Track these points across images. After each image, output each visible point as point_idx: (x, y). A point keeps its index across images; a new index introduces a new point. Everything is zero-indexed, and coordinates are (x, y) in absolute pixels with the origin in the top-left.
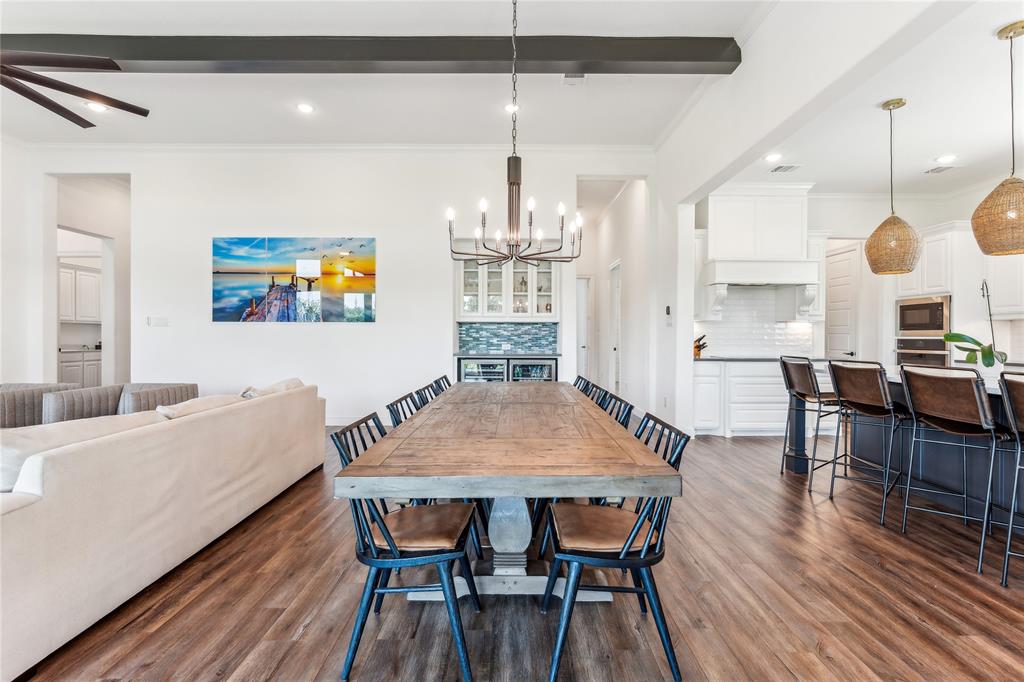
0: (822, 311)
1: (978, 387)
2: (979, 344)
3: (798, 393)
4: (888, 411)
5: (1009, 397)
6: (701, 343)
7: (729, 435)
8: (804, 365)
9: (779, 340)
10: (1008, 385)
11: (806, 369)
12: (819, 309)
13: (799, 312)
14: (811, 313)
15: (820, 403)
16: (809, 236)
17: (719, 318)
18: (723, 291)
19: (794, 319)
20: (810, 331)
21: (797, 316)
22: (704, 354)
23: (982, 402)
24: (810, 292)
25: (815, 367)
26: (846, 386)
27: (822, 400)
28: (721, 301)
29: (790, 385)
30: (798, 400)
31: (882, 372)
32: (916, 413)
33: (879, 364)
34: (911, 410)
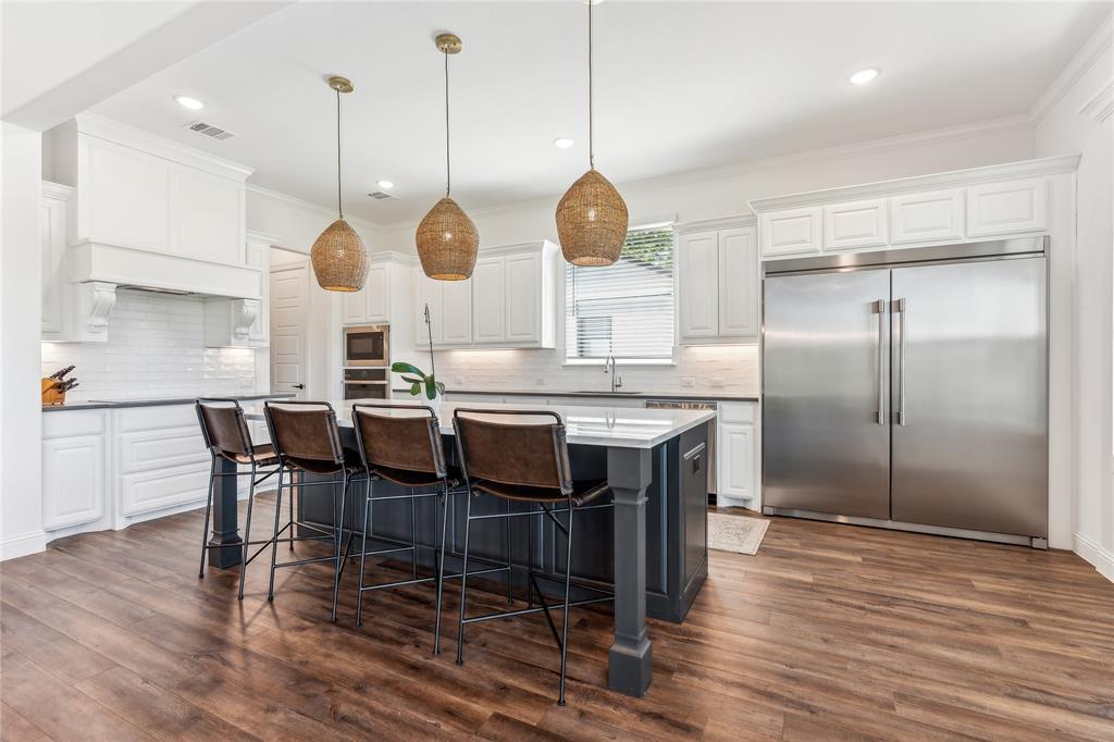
0: (265, 334)
1: (432, 429)
2: (422, 375)
3: (224, 452)
4: (339, 467)
5: (461, 438)
6: (66, 378)
7: (121, 525)
8: (229, 410)
9: (209, 373)
10: (460, 423)
11: (234, 417)
12: (262, 332)
13: (236, 335)
14: (251, 336)
15: (254, 463)
16: (247, 237)
17: (103, 337)
18: (108, 295)
19: (228, 344)
20: (252, 360)
21: (233, 340)
22: (71, 397)
23: (436, 447)
24: (249, 308)
25: (245, 413)
26: (287, 438)
27: (256, 458)
28: (104, 311)
29: (211, 440)
30: (225, 460)
31: (330, 415)
32: (369, 464)
33: (328, 404)
34: (364, 463)
